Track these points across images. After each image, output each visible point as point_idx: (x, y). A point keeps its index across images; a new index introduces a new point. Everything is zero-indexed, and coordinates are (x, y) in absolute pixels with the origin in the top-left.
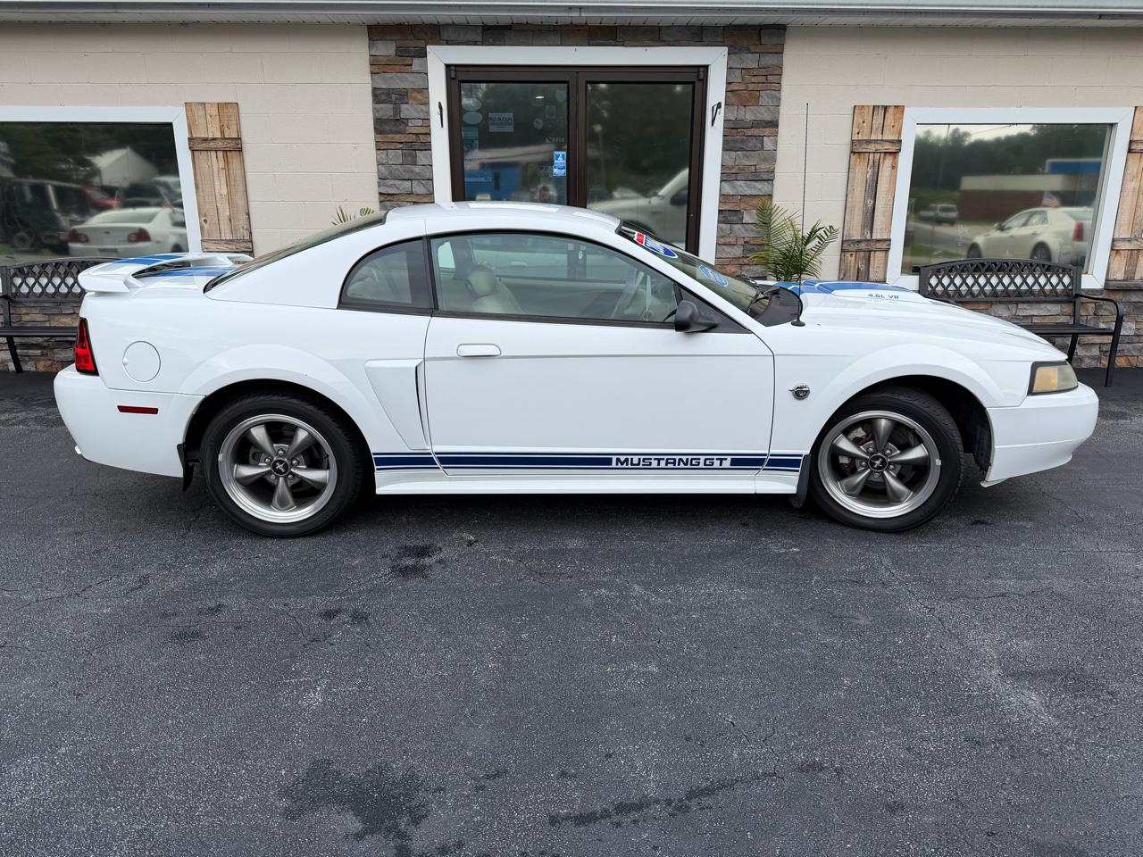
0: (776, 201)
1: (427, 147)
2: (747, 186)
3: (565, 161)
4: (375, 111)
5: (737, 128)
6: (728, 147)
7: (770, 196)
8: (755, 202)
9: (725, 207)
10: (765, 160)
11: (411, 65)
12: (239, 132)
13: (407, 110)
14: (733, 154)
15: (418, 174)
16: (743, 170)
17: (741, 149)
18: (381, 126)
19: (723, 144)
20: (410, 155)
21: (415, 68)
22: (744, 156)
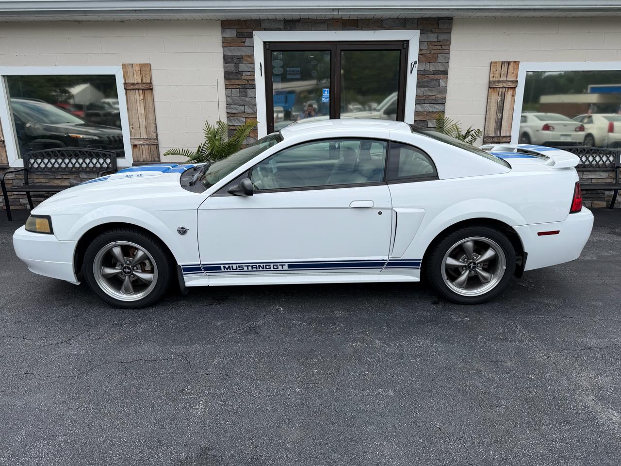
0: (447, 115)
1: (253, 87)
2: (430, 107)
3: (328, 94)
4: (225, 67)
5: (425, 75)
6: (419, 85)
7: (443, 112)
8: (435, 115)
9: (418, 119)
10: (440, 92)
11: (245, 42)
12: (151, 79)
13: (242, 67)
14: (422, 89)
15: (248, 102)
16: (428, 98)
17: (427, 87)
18: (228, 75)
19: (417, 84)
20: (244, 92)
21: (246, 44)
22: (429, 90)
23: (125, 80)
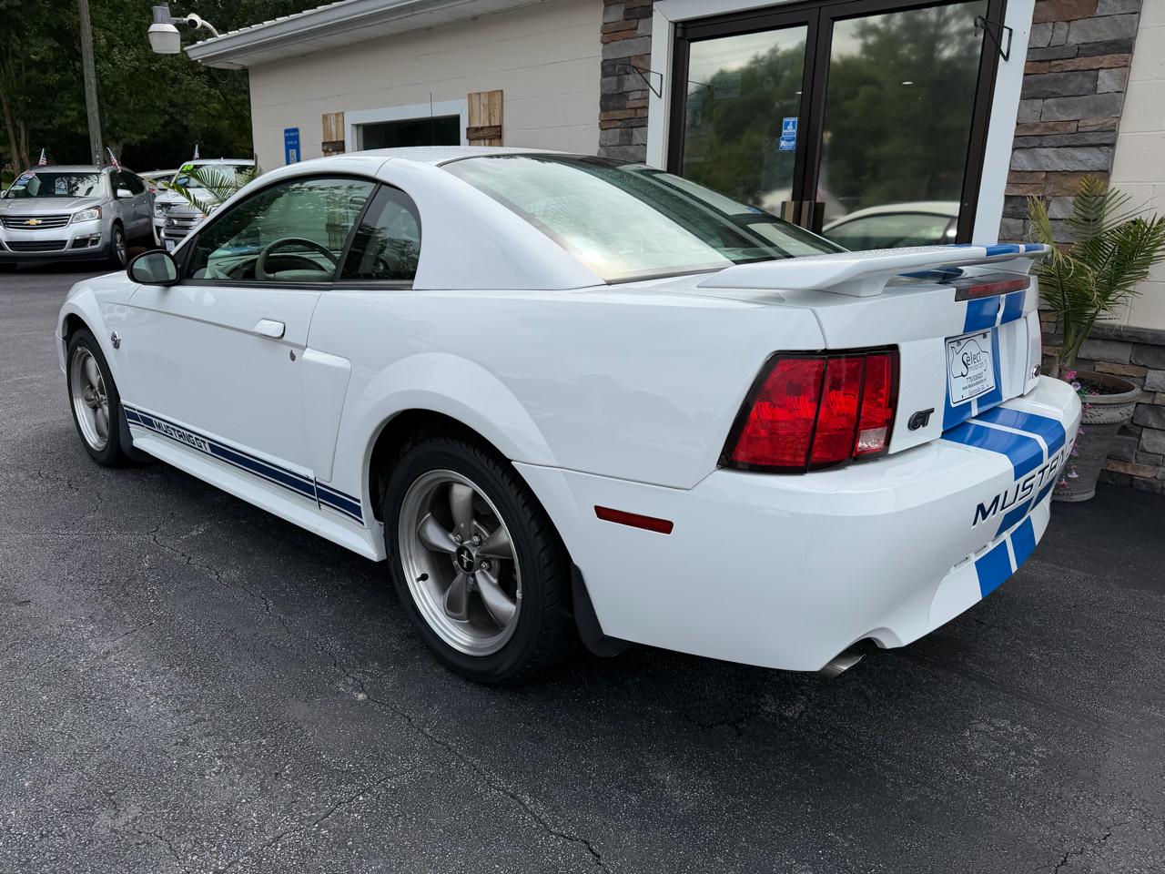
0: (1117, 182)
1: (643, 122)
2: (1059, 157)
3: (795, 131)
4: (602, 85)
5: (1050, 61)
6: (1028, 94)
7: (1105, 173)
8: (1072, 182)
9: (1016, 192)
10: (1097, 110)
11: (636, 29)
12: (501, 119)
13: (631, 82)
14: (1038, 103)
15: (633, 155)
16: (1053, 129)
17: (1054, 95)
18: (605, 99)
19: (1023, 89)
20: (627, 133)
21: (639, 32)
22: (1059, 105)
23: (470, 124)
